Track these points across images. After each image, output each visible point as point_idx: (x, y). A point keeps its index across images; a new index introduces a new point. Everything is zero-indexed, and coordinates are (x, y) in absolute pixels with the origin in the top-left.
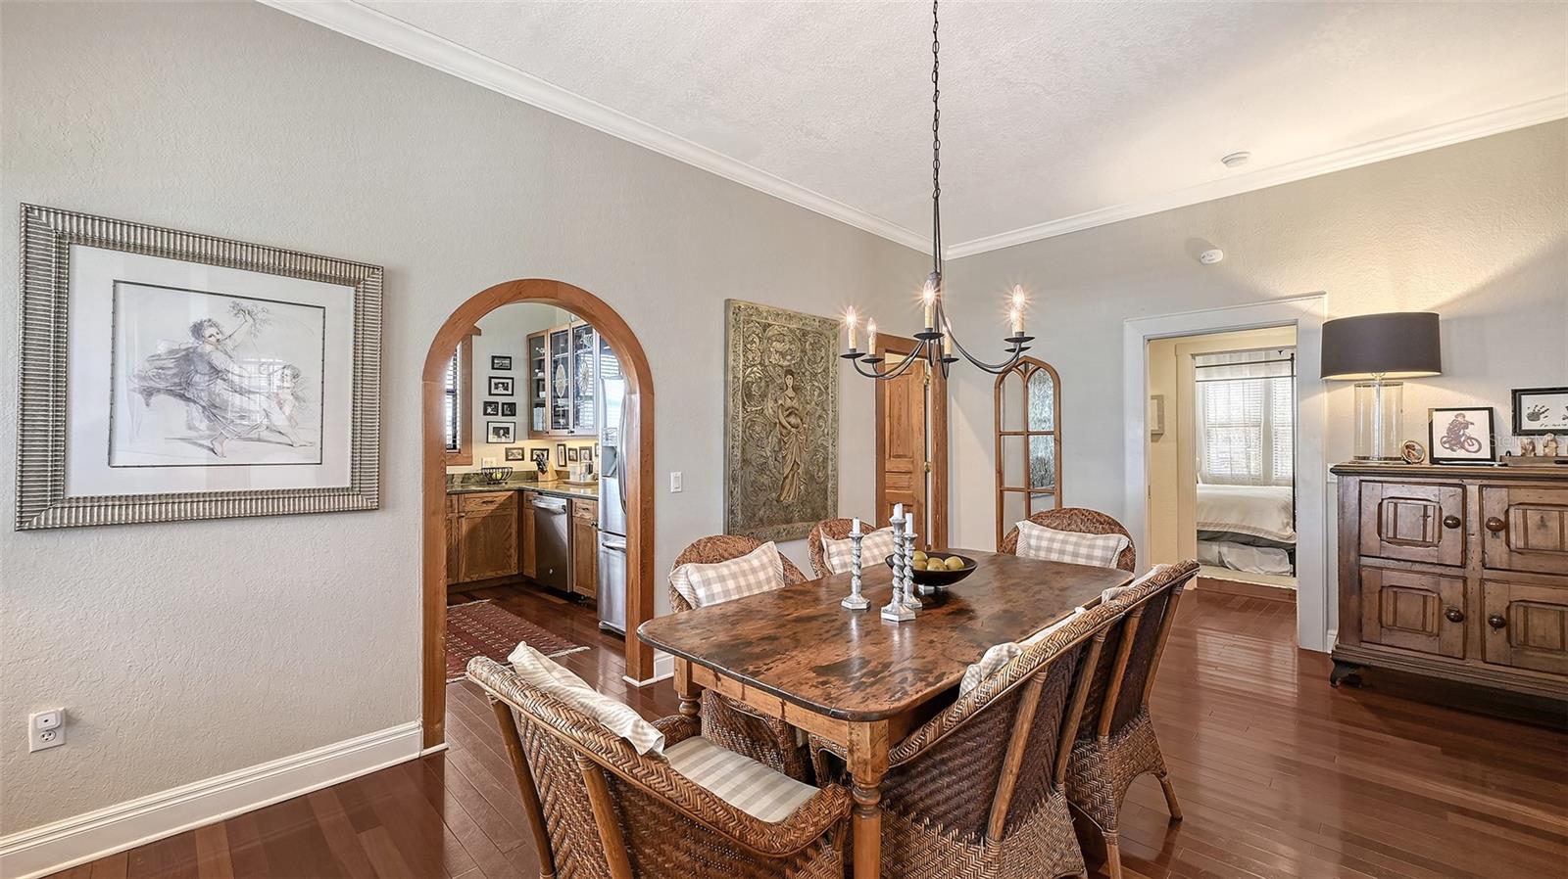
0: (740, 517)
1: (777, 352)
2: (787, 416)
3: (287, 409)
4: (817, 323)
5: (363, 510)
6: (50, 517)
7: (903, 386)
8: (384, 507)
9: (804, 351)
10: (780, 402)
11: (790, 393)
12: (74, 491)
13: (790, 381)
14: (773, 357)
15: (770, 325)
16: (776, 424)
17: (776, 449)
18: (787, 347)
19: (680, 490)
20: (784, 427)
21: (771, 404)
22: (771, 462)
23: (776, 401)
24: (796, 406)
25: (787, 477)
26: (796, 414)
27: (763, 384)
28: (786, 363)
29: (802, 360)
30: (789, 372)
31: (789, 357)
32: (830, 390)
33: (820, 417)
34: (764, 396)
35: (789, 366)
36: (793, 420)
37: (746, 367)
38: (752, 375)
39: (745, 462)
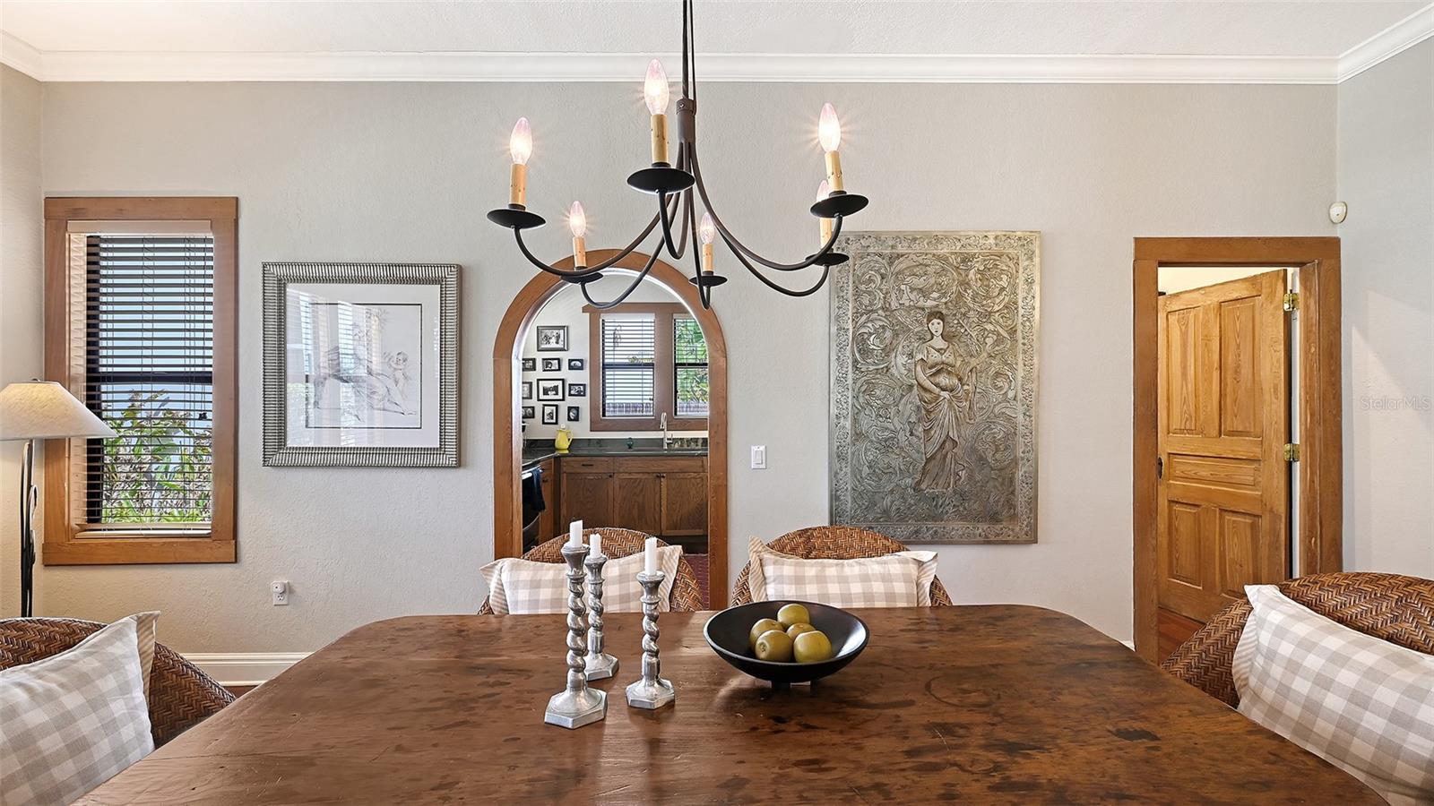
0: (849, 505)
1: (912, 290)
2: (934, 375)
3: (400, 385)
4: (992, 241)
5: (448, 467)
6: (277, 459)
7: (1243, 318)
8: (465, 466)
9: (965, 284)
10: (919, 357)
11: (939, 342)
12: (289, 444)
13: (936, 326)
14: (905, 296)
15: (899, 256)
16: (911, 387)
17: (913, 419)
18: (932, 281)
19: (761, 466)
20: (925, 390)
21: (901, 360)
22: (902, 437)
23: (911, 355)
24: (951, 360)
25: (933, 457)
26: (949, 373)
27: (888, 334)
28: (930, 303)
29: (960, 295)
30: (936, 314)
31: (935, 295)
32: (1019, 334)
33: (998, 374)
34: (888, 351)
35: (937, 306)
36: (943, 380)
37: (857, 314)
38: (870, 325)
39: (858, 436)
